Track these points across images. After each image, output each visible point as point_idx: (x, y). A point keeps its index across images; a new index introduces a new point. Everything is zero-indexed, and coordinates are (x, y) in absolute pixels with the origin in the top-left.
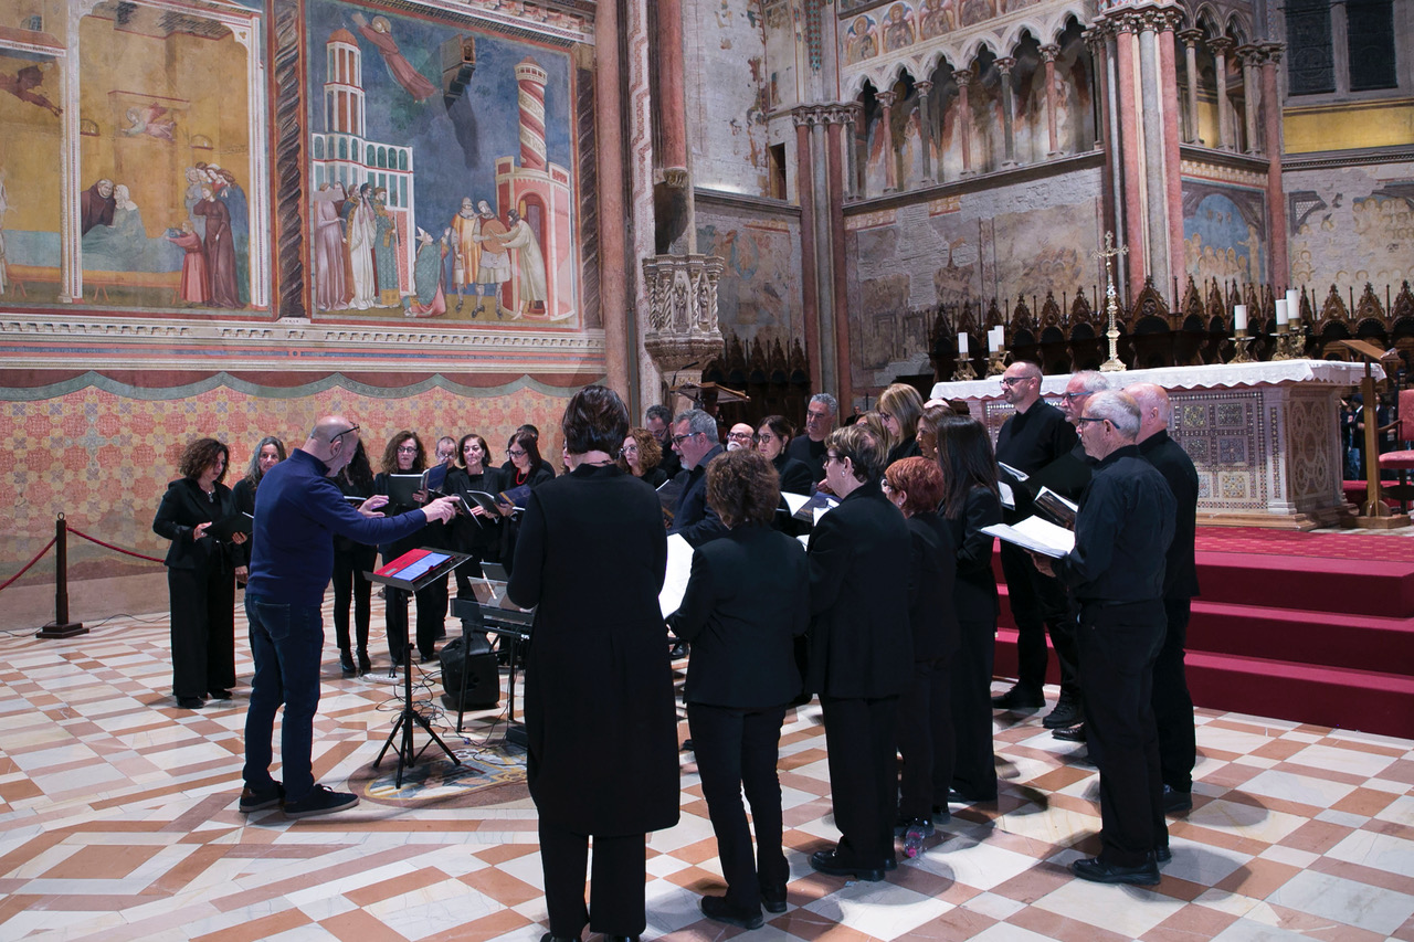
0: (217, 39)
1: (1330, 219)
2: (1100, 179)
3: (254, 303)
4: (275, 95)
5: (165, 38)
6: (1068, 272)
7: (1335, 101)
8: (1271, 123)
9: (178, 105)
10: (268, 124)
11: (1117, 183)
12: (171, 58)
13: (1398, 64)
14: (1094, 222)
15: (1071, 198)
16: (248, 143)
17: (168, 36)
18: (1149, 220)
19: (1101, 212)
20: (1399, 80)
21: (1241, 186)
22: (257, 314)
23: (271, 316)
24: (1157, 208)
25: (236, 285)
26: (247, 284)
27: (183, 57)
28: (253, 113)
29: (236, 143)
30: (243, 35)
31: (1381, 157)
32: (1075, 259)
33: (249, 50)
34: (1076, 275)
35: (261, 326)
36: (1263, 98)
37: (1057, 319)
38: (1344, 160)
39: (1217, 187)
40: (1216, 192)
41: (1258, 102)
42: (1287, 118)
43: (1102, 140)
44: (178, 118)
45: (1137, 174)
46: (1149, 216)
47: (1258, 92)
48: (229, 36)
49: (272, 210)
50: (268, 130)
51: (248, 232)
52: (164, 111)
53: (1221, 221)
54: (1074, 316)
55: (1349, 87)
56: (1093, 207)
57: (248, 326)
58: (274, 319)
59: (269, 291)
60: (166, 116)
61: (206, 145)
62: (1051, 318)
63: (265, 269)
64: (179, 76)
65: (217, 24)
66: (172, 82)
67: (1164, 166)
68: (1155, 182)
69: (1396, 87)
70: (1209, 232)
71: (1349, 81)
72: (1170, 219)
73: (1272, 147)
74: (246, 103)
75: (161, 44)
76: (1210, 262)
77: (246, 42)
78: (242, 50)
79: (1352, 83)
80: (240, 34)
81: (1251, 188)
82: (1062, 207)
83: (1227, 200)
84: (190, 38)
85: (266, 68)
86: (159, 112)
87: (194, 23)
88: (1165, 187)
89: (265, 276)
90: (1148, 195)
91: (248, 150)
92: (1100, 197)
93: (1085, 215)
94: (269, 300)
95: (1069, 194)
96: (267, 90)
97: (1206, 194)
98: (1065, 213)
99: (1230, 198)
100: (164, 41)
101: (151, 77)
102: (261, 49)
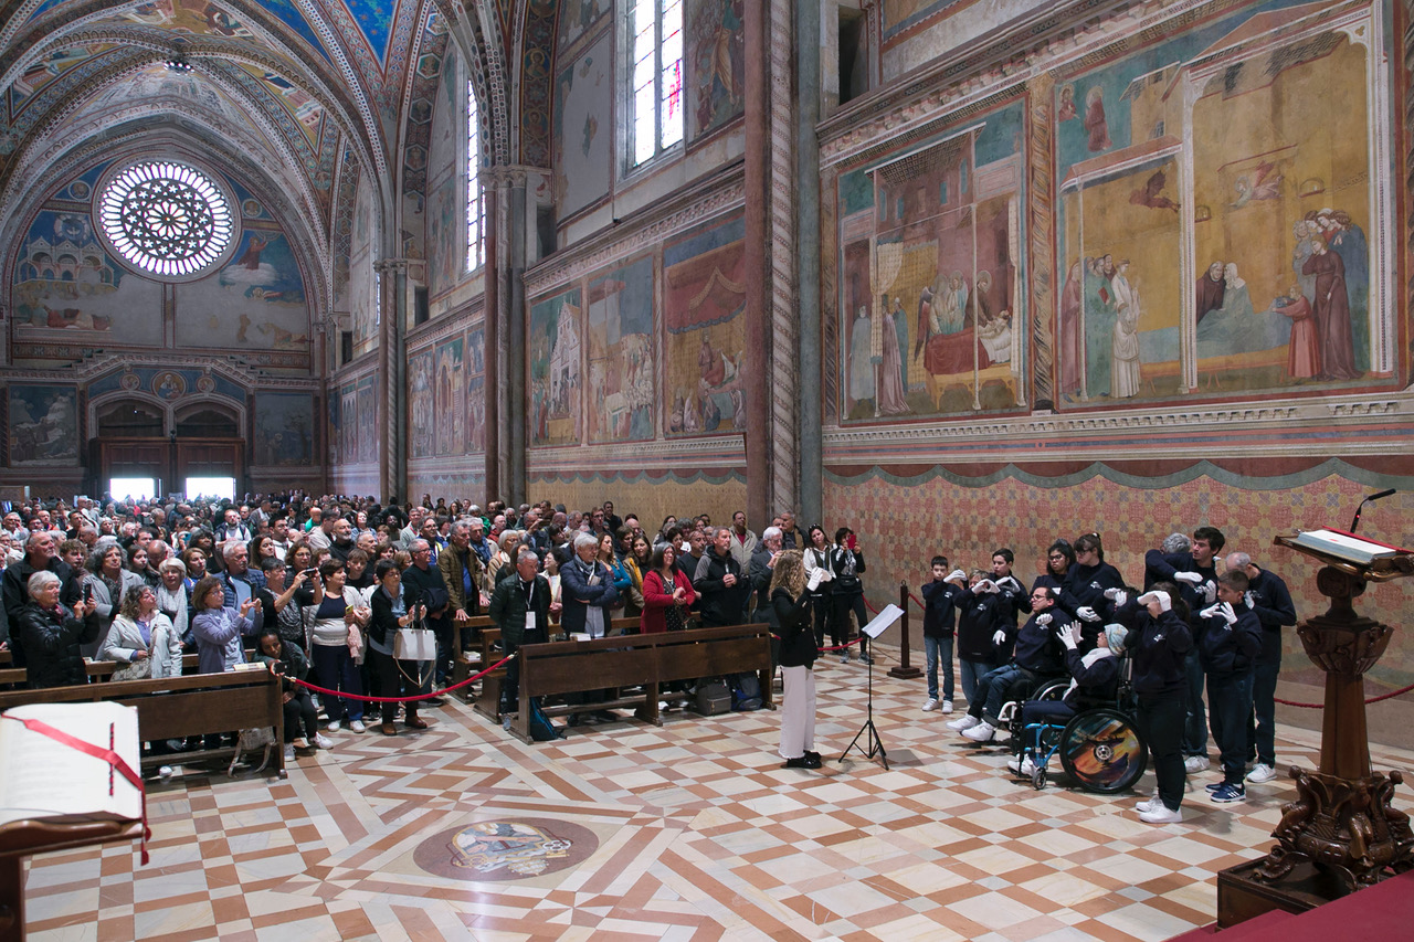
0: (1328, 55)
3: (1374, 369)
4: (1403, 88)
5: (1270, 85)
9: (1285, 154)
10: (1394, 131)
12: (1278, 101)
16: (1367, 166)
17: (1274, 79)
22: (1377, 383)
23: (1396, 382)
25: (1352, 349)
26: (1365, 347)
27: (1290, 96)
28: (1374, 126)
29: (1353, 172)
30: (1360, 31)
33: (1369, 47)
35: (1383, 399)
44: (1285, 170)
48: (1345, 40)
49: (1400, 244)
50: (1394, 139)
51: (1367, 280)
52: (1271, 167)
57: (1366, 399)
58: (1402, 387)
59: (1394, 351)
60: (1273, 172)
61: (1316, 189)
63: (1389, 323)
64: (1286, 120)
65: (1329, 34)
66: (1278, 131)
74: (1365, 117)
75: (1267, 93)
77: (1364, 39)
78: (1360, 50)
80: (1357, 32)
84: (1299, 67)
85: (1392, 58)
86: (1265, 169)
87: (1302, 48)
89: (1389, 332)
91: (1367, 176)
94: (1394, 363)
96: (1393, 87)
100: (1270, 87)
101: (1258, 135)
102: (1385, 37)
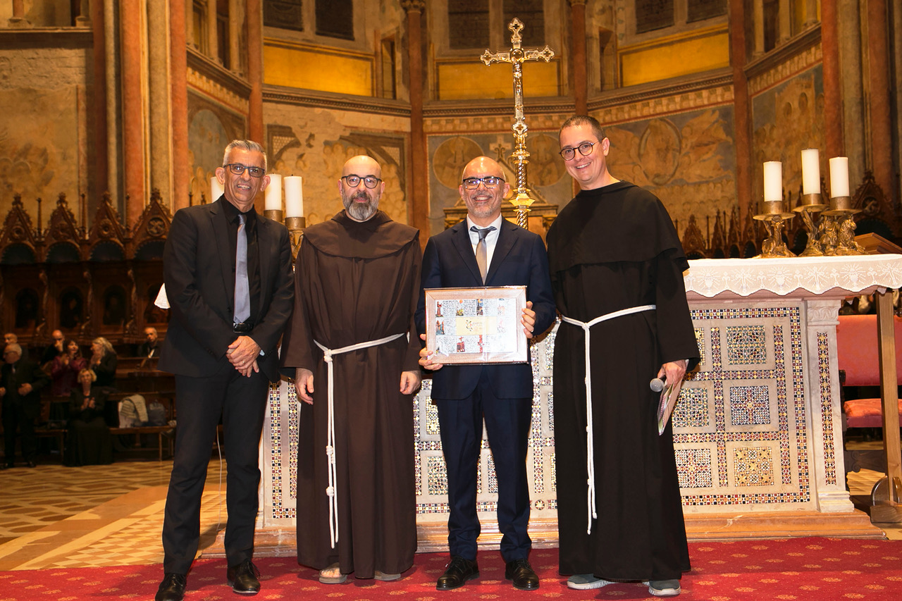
1: (304, 158)
2: (83, 64)
6: (35, 175)
7: (303, 40)
8: (254, 46)
11: (111, 71)
13: (355, 19)
14: (73, 116)
15: (43, 82)
18: (151, 123)
19: (83, 105)
20: (357, 33)
21: (228, 108)
24: (161, 109)
31: (348, 104)
32: (46, 161)
34: (47, 180)
36: (246, 18)
37: (28, 231)
38: (318, 100)
39: (208, 102)
40: (208, 108)
41: (242, 21)
42: (266, 47)
43: (87, 16)
45: (138, 64)
46: (151, 118)
47: (242, 10)
53: (211, 141)
54: (54, 230)
55: (315, 30)
56: (72, 98)
62: (18, 231)
67: (168, 61)
68: (158, 78)
69: (353, 39)
70: (201, 151)
71: (314, 23)
72: (174, 125)
73: (254, 72)
76: (202, 185)
79: (317, 26)
81: (236, 112)
82: (29, 91)
83: (216, 119)
88: (169, 87)
90: (151, 92)
92: (82, 86)
93: (61, 107)
95: (41, 77)
97: (199, 108)
98: (34, 100)
99: (219, 117)
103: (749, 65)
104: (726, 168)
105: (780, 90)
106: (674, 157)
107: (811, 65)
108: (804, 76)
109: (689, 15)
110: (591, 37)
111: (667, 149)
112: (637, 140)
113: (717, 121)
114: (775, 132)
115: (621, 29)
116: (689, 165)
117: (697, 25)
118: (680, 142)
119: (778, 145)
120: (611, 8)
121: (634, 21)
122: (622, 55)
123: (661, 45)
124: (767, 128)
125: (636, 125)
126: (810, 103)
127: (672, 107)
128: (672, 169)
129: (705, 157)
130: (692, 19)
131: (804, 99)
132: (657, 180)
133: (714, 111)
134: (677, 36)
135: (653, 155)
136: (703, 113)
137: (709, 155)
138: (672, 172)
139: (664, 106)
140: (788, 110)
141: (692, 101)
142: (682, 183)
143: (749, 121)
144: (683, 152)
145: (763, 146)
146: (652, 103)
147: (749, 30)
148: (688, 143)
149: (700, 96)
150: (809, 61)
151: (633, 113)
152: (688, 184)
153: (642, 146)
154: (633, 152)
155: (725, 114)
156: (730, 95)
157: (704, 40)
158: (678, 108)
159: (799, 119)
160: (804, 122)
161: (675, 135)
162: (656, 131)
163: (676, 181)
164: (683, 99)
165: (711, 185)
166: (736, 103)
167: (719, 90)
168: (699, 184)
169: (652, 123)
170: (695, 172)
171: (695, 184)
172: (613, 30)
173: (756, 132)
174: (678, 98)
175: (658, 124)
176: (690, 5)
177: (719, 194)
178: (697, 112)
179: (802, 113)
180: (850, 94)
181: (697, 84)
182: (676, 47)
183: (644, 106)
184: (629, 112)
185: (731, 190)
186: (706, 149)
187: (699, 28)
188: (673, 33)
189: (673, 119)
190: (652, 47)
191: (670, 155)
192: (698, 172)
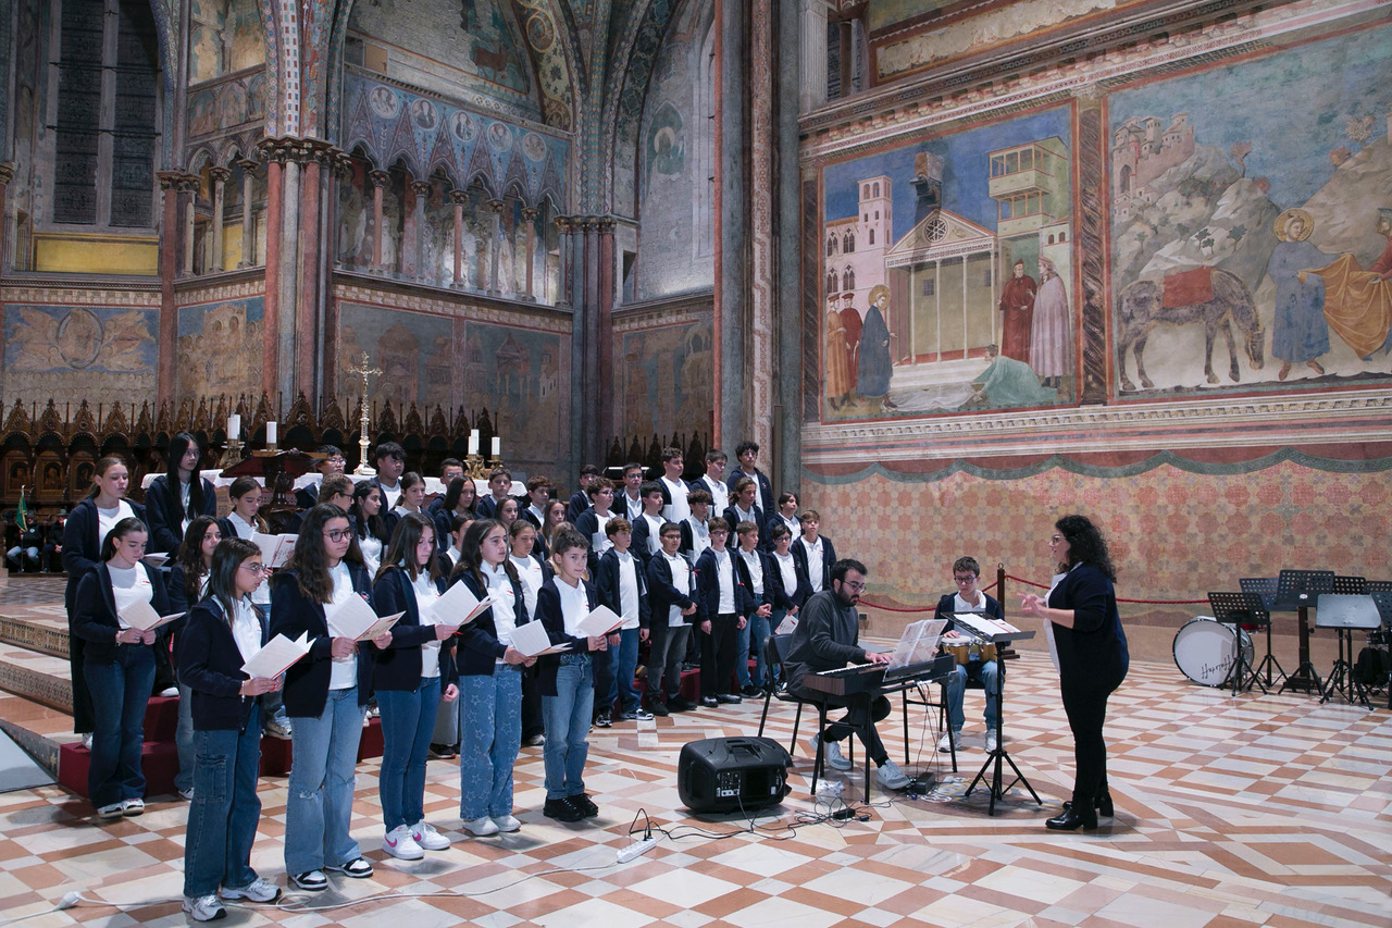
103: (177, 281)
104: (148, 363)
105: (210, 309)
106: (95, 345)
107: (244, 296)
108: (236, 304)
109: (112, 219)
110: (11, 217)
111: (88, 337)
112: (57, 325)
113: (142, 321)
114: (202, 341)
115: (37, 214)
116: (111, 355)
117: (120, 230)
118: (103, 333)
119: (204, 353)
120: (28, 192)
121: (52, 210)
122: (37, 239)
123: (83, 240)
124: (194, 337)
125: (56, 309)
126: (241, 326)
127: (96, 300)
128: (93, 356)
129: (127, 350)
130: (114, 223)
131: (235, 322)
132: (74, 363)
133: (139, 312)
134: (100, 236)
135: (72, 339)
136: (128, 311)
137: (131, 350)
138: (92, 358)
139: (89, 297)
140: (218, 326)
141: (118, 298)
142: (102, 371)
143: (174, 327)
144: (105, 343)
145: (188, 351)
146: (75, 293)
147: (181, 250)
148: (110, 336)
149: (127, 296)
150: (242, 293)
151: (53, 298)
152: (108, 372)
153: (61, 331)
154: (51, 334)
155: (150, 316)
156: (158, 300)
157: (127, 245)
158: (103, 302)
159: (229, 336)
160: (233, 340)
161: (98, 326)
162: (77, 319)
163: (96, 367)
164: (108, 296)
165: (132, 376)
166: (162, 309)
167: (146, 295)
168: (120, 373)
169: (74, 311)
170: (116, 362)
171: (116, 372)
172: (29, 213)
173: (181, 338)
174: (103, 294)
175: (80, 312)
176: (113, 210)
177: (139, 385)
178: (124, 309)
179: (233, 332)
180: (286, 330)
181: (125, 285)
182: (98, 245)
183: (66, 293)
184: (49, 296)
185: (151, 382)
186: (129, 343)
187: (121, 233)
188: (95, 232)
189: (97, 311)
190: (72, 239)
191: (91, 343)
192: (119, 363)
